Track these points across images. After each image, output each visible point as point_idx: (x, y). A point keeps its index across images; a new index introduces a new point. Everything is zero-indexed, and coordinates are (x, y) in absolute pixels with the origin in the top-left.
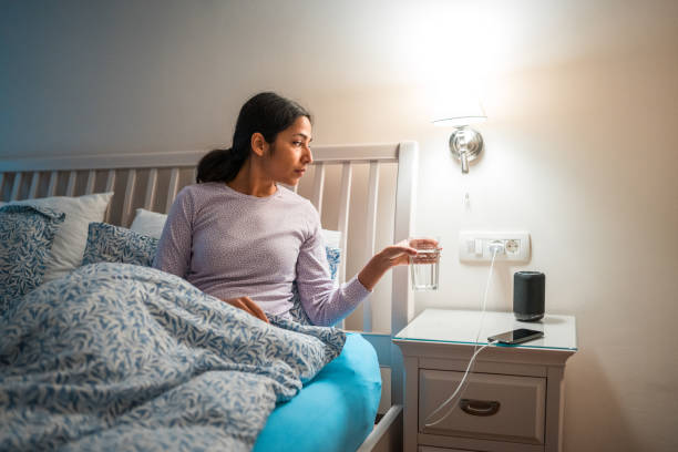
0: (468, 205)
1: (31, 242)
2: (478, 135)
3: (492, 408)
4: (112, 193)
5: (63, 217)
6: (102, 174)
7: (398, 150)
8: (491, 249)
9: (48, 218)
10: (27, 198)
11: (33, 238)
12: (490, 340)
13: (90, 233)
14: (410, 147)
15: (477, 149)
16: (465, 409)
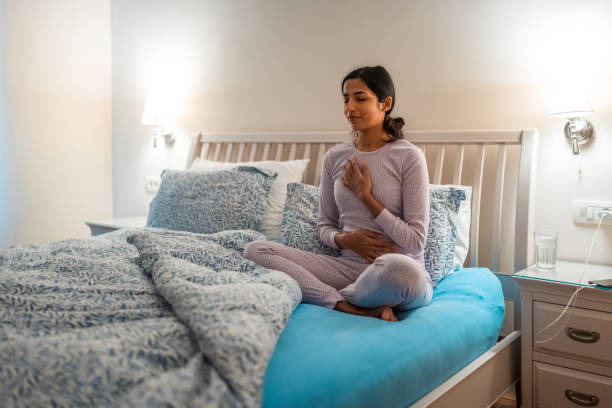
0: (581, 179)
1: (255, 192)
2: (589, 124)
3: (594, 338)
4: (308, 160)
5: (276, 175)
6: (300, 145)
7: (521, 136)
8: (600, 215)
9: (266, 176)
10: (248, 160)
11: (257, 188)
12: (590, 283)
13: (288, 190)
14: (531, 133)
15: (589, 134)
16: (571, 337)
